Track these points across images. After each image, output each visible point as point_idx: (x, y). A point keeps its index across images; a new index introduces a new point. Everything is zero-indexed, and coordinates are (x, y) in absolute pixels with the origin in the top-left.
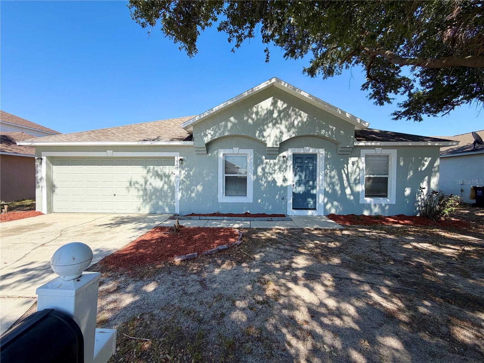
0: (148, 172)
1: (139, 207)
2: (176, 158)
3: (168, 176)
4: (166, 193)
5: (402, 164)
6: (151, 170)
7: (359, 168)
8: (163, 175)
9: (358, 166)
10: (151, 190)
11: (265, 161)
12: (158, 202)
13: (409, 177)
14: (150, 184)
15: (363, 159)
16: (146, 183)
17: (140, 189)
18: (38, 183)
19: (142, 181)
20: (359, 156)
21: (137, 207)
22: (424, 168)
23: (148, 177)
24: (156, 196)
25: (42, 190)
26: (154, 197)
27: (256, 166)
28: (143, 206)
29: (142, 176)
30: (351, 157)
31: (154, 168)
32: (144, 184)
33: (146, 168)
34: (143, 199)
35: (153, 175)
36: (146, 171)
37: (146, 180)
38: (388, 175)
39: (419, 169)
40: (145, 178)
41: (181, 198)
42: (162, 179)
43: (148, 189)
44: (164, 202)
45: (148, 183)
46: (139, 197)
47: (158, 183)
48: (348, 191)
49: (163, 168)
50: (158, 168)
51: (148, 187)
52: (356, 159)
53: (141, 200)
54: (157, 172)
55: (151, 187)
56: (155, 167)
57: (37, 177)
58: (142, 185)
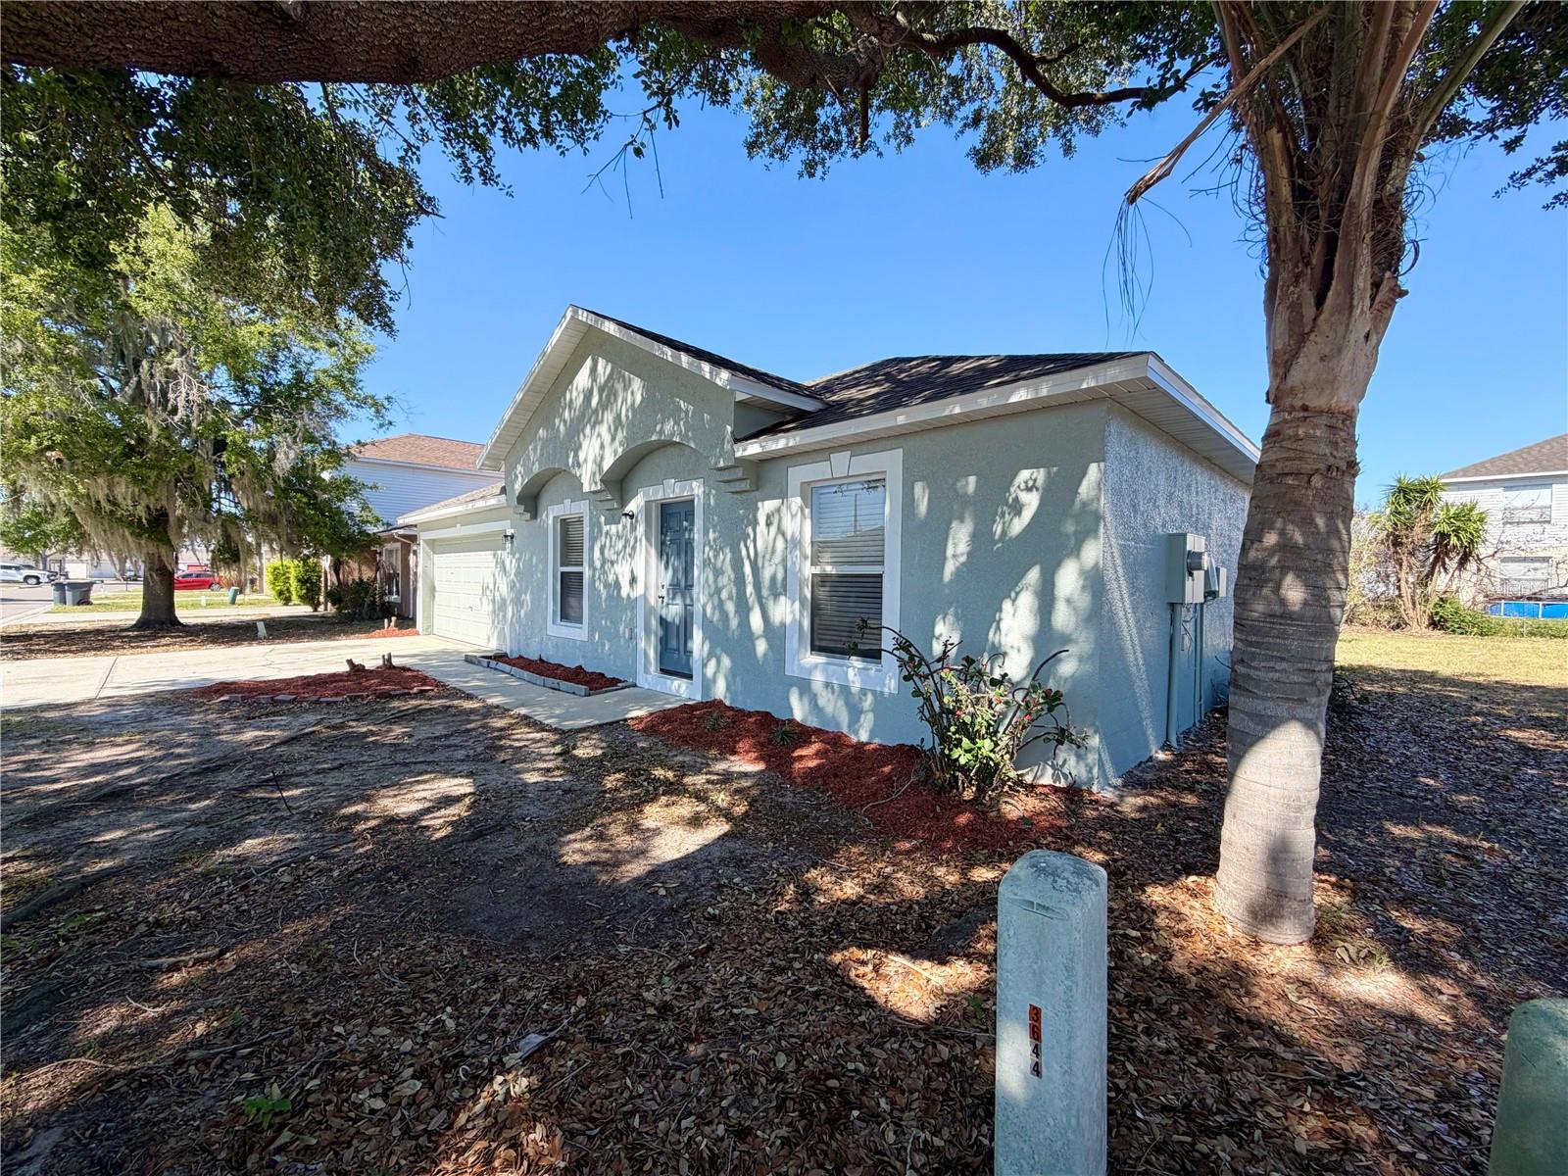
1: (489, 634)
5: (923, 508)
7: (783, 535)
9: (781, 531)
10: (498, 602)
11: (606, 528)
13: (950, 568)
15: (796, 502)
19: (491, 584)
20: (783, 495)
22: (1018, 525)
25: (418, 595)
27: (593, 541)
28: (492, 634)
29: (492, 574)
30: (763, 500)
32: (493, 589)
38: (882, 563)
39: (998, 529)
41: (512, 618)
48: (756, 621)
52: (777, 502)
53: (491, 621)
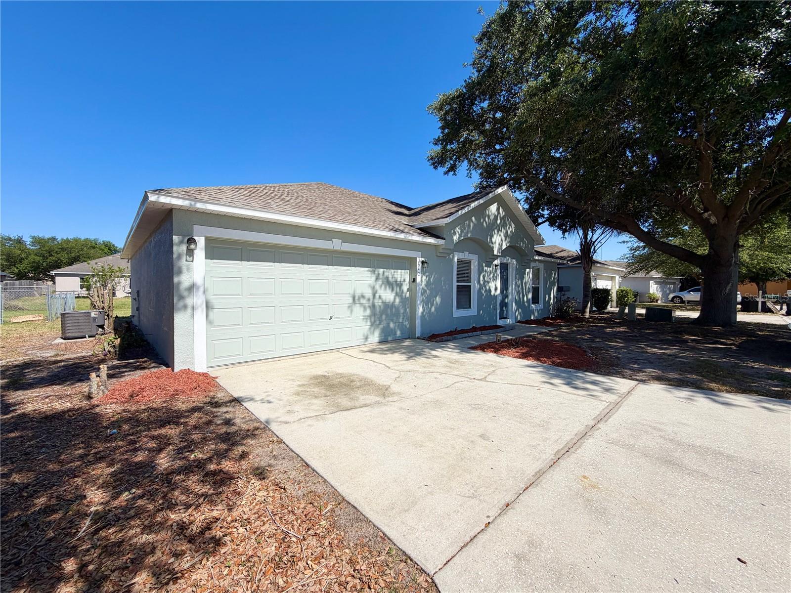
0: (377, 278)
1: (366, 334)
2: (418, 259)
3: (400, 285)
4: (397, 309)
5: (545, 275)
6: (381, 276)
8: (394, 283)
9: (529, 277)
10: (380, 307)
11: (485, 268)
12: (388, 324)
13: (547, 286)
14: (380, 297)
15: (532, 270)
16: (374, 296)
17: (367, 305)
18: (182, 298)
19: (368, 293)
21: (364, 335)
22: (552, 280)
23: (377, 287)
24: (387, 315)
25: (193, 316)
26: (384, 317)
27: (480, 273)
28: (371, 333)
29: (370, 286)
31: (384, 272)
32: (371, 298)
33: (374, 272)
34: (371, 321)
35: (383, 283)
36: (374, 278)
37: (375, 291)
38: (539, 285)
40: (373, 288)
41: (422, 313)
42: (393, 290)
43: (376, 304)
44: (395, 323)
45: (377, 295)
46: (365, 318)
47: (388, 296)
49: (394, 272)
50: (389, 273)
51: (378, 302)
52: (529, 270)
53: (369, 323)
54: (387, 278)
55: (380, 301)
56: (385, 270)
57: (179, 283)
58: (369, 300)
